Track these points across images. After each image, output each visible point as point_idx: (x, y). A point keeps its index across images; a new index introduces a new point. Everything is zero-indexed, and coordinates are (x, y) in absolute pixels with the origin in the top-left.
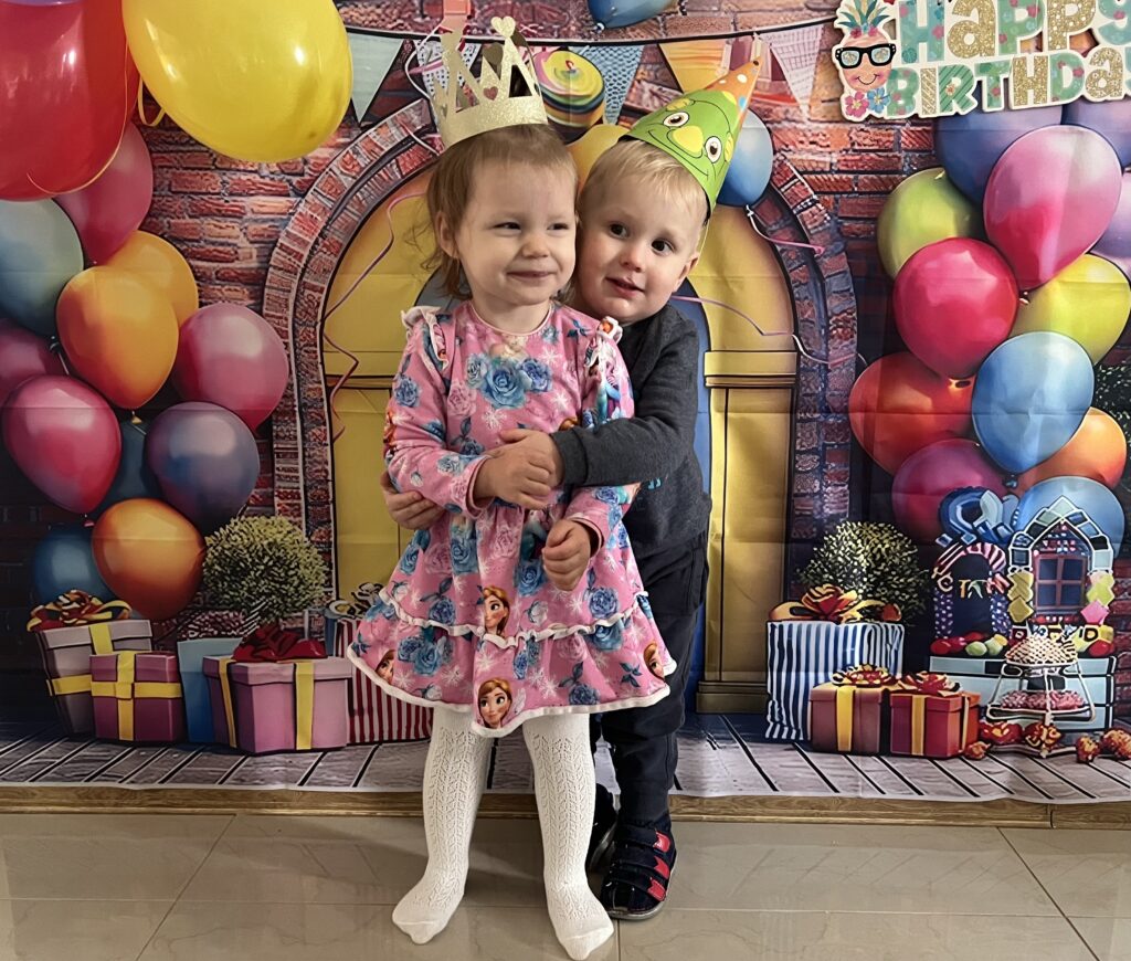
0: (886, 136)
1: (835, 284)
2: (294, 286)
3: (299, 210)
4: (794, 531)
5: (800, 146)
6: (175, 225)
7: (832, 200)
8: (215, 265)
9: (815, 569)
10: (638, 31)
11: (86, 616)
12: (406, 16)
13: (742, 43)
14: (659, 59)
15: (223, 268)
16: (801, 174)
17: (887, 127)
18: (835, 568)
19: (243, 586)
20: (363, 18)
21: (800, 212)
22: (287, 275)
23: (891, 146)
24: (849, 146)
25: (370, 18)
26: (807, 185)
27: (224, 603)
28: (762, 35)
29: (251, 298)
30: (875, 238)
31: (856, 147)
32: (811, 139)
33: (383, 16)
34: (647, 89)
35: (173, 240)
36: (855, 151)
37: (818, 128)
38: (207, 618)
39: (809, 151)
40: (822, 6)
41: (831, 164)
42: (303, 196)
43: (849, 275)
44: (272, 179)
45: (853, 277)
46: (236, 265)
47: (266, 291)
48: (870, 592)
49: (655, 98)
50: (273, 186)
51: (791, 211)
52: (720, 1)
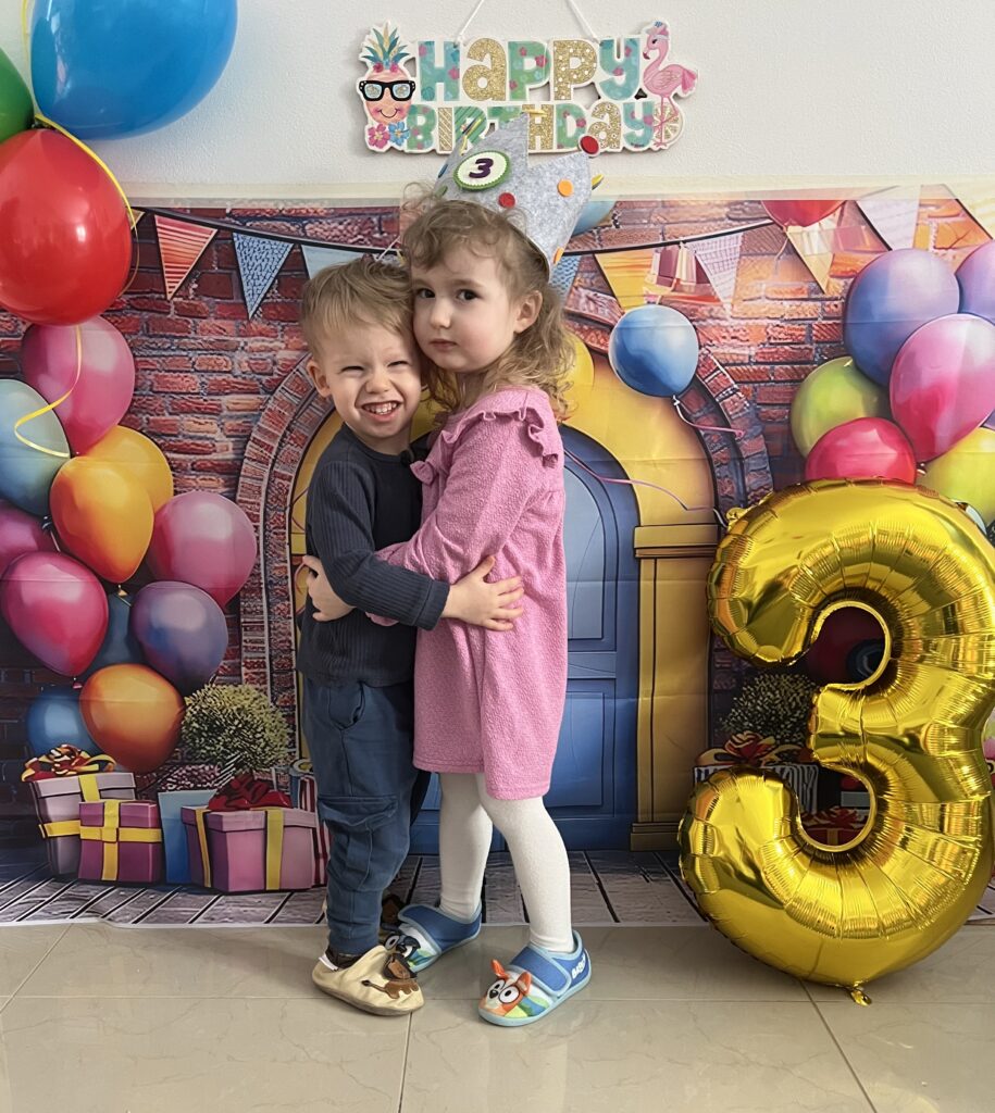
0: (800, 331)
1: (753, 464)
2: (266, 475)
3: (269, 406)
4: (715, 682)
5: (723, 341)
6: (154, 421)
7: (751, 389)
8: (192, 457)
9: (736, 717)
10: (576, 242)
11: (76, 768)
12: (366, 232)
13: (670, 252)
14: (595, 268)
15: (200, 460)
16: (723, 366)
17: (800, 322)
18: (754, 716)
19: (219, 741)
20: (327, 234)
21: (721, 400)
22: (259, 466)
23: (803, 339)
24: (766, 340)
25: (333, 234)
26: (728, 376)
27: (201, 758)
28: (688, 244)
29: (226, 487)
30: (789, 422)
31: (772, 341)
32: (733, 335)
33: (345, 232)
34: (583, 295)
35: (150, 435)
36: (771, 344)
37: (739, 324)
38: (184, 772)
39: (730, 345)
40: (741, 217)
41: (750, 357)
42: (272, 393)
43: (765, 455)
44: (244, 378)
45: (770, 457)
46: (214, 456)
47: (241, 479)
48: (787, 738)
49: (591, 303)
50: (246, 385)
51: (714, 400)
52: (651, 214)
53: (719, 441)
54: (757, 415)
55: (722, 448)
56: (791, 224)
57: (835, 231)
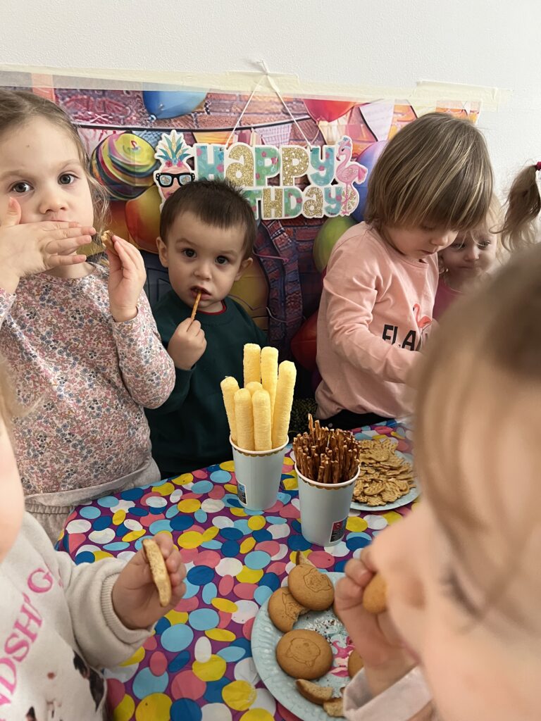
10: (179, 122)
13: (245, 134)
21: (274, 238)
28: (257, 130)
30: (312, 251)
43: (298, 272)
45: (300, 273)
51: (270, 238)
52: (232, 105)
53: (273, 265)
54: (297, 248)
55: (275, 270)
56: (321, 119)
57: (346, 126)
